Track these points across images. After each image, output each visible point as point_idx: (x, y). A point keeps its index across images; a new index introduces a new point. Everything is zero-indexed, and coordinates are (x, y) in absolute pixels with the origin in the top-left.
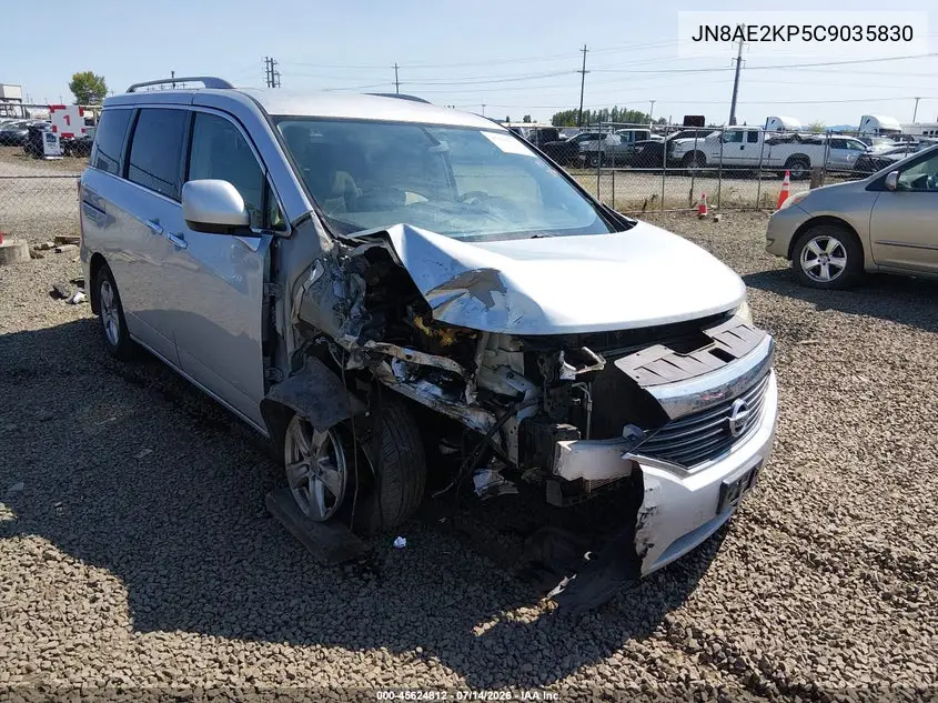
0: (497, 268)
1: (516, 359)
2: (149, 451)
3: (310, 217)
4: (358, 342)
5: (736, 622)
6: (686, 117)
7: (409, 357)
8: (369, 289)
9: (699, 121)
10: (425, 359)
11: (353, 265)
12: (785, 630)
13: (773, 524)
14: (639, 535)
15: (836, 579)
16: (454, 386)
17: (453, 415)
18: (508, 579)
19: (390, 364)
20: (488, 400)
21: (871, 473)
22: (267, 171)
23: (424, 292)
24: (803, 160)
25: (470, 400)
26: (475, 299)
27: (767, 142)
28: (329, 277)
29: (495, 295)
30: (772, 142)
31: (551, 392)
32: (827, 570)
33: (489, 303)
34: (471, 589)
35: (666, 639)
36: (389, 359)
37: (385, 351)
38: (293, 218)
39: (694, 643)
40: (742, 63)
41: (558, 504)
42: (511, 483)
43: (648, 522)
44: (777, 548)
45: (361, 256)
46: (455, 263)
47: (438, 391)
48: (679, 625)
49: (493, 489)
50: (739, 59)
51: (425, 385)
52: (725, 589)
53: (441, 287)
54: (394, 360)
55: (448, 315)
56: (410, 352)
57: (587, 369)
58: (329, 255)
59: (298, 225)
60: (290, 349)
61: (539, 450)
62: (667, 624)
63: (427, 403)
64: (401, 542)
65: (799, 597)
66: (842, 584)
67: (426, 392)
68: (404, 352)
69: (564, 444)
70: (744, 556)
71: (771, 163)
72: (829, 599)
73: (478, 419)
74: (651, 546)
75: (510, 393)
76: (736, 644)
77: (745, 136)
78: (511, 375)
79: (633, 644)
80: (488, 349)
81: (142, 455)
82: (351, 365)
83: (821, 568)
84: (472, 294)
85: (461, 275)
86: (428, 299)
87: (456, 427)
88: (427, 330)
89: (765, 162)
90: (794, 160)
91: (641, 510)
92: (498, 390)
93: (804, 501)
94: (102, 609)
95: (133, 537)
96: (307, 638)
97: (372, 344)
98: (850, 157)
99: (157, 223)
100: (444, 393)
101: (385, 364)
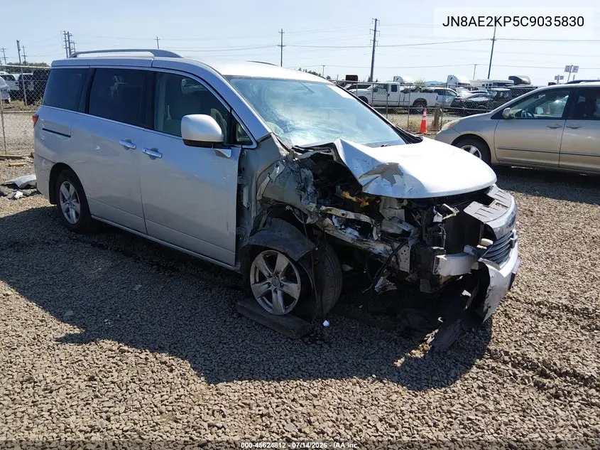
0: (396, 162)
1: (401, 213)
2: (140, 286)
3: (271, 136)
4: (317, 207)
5: (520, 346)
6: (347, 76)
7: (343, 214)
8: (315, 176)
9: (354, 78)
10: (351, 215)
11: (302, 163)
12: (546, 347)
13: (511, 298)
14: (486, 302)
15: (555, 322)
16: (365, 230)
17: (364, 246)
18: (395, 337)
19: (332, 220)
20: (386, 238)
21: (544, 270)
22: (231, 109)
23: (357, 177)
24: (423, 102)
25: (375, 238)
26: (384, 179)
27: (402, 91)
28: (289, 170)
29: (396, 177)
30: (405, 91)
31: (428, 229)
32: (548, 318)
33: (393, 182)
34: (381, 344)
35: (490, 358)
36: (330, 216)
37: (329, 212)
38: (258, 137)
39: (507, 358)
40: (376, 43)
41: (428, 291)
42: (393, 284)
43: (491, 294)
44: (519, 310)
45: (308, 158)
46: (374, 160)
47: (356, 233)
48: (496, 350)
49: (384, 287)
50: (374, 41)
51: (349, 230)
52: (506, 332)
53: (367, 174)
54: (334, 217)
55: (370, 190)
56: (344, 212)
57: (448, 217)
58: (286, 158)
59: (262, 141)
60: (254, 215)
61: (423, 262)
62: (489, 351)
63: (350, 241)
64: (326, 323)
65: (543, 332)
66: (559, 324)
67: (350, 235)
68: (340, 212)
69: (442, 257)
70: (506, 315)
71: (405, 104)
72: (557, 331)
73: (379, 248)
74: (490, 307)
75: (398, 232)
76: (528, 356)
77: (390, 88)
78: (401, 222)
79: (478, 362)
80: (384, 208)
81: (137, 289)
82: (309, 220)
83: (545, 317)
84: (383, 177)
85: (378, 166)
86: (360, 181)
87: (366, 253)
88: (354, 199)
89: (401, 104)
90: (418, 102)
91: (489, 288)
92: (391, 231)
93: (519, 286)
94: (181, 375)
95: (168, 334)
96: (310, 376)
97: (323, 208)
98: (449, 100)
99: (129, 142)
100: (360, 234)
101: (328, 219)
